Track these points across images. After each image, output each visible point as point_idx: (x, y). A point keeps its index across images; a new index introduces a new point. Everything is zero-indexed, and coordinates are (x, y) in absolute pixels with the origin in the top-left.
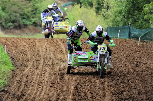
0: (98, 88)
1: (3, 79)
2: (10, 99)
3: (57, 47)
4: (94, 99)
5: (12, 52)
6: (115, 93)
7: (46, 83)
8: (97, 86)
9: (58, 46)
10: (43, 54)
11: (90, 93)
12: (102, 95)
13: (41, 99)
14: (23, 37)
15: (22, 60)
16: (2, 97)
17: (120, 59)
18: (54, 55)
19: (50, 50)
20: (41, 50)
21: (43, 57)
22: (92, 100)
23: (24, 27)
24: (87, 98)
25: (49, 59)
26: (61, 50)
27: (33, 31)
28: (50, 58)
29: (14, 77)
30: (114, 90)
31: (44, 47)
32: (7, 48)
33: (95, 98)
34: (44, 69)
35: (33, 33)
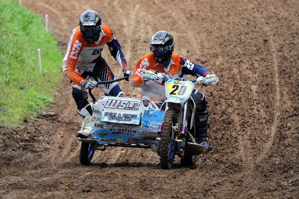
0: (255, 102)
1: (44, 92)
2: (60, 135)
3: (161, 14)
4: (248, 128)
5: (62, 30)
6: (295, 113)
8: (254, 98)
9: (164, 13)
10: (131, 32)
11: (238, 114)
12: (264, 118)
16: (42, 131)
19: (147, 21)
20: (125, 24)
21: (132, 39)
22: (242, 129)
25: (145, 42)
26: (171, 20)
28: (146, 40)
29: (67, 84)
30: (292, 107)
31: (133, 17)
32: (50, 20)
33: (248, 126)
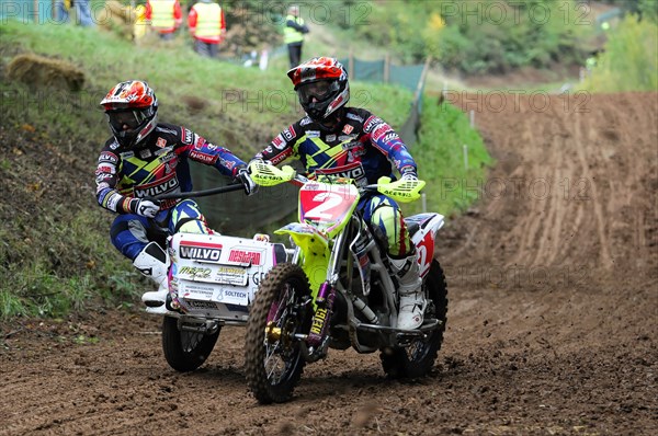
16: (468, 229)
23: (512, 71)
27: (532, 78)
32: (476, 116)
35: (530, 82)
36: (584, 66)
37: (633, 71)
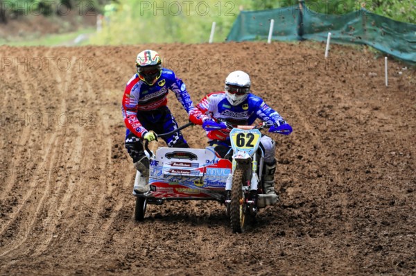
7: (75, 168)
13: (62, 212)
14: (11, 44)
15: (10, 108)
17: (275, 97)
18: (97, 91)
23: (15, 18)
24: (187, 206)
27: (40, 28)
34: (70, 129)
35: (38, 33)
36: (102, 13)
37: (159, 19)
